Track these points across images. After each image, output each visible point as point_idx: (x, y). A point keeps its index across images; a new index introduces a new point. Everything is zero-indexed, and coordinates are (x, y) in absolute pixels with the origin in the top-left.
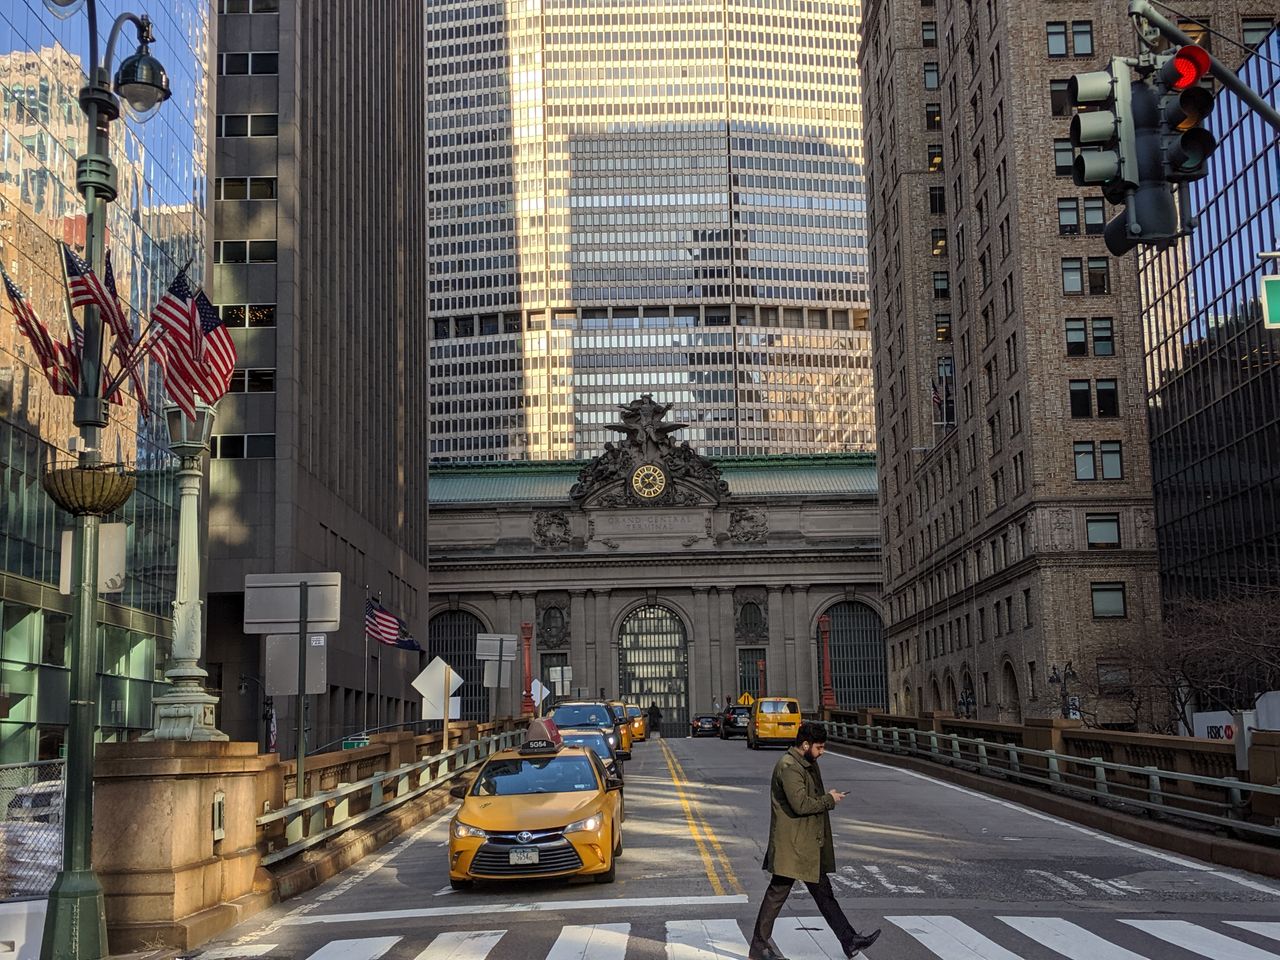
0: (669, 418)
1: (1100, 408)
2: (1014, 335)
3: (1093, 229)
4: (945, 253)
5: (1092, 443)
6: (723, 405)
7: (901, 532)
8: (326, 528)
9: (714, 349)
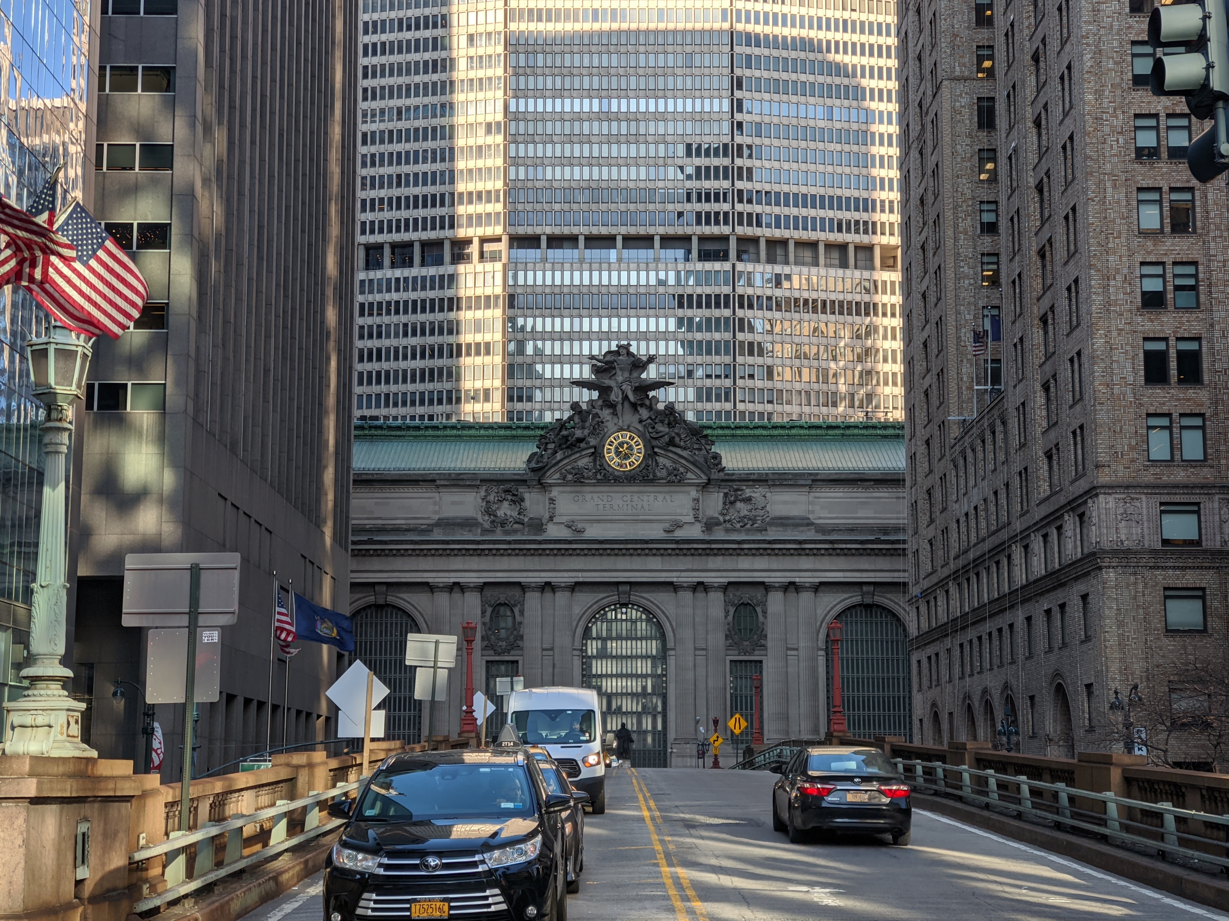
0: (652, 373)
1: (1180, 371)
2: (1076, 281)
3: (1176, 153)
4: (994, 178)
5: (1169, 415)
6: (717, 359)
7: (932, 521)
8: (226, 499)
9: (708, 290)
